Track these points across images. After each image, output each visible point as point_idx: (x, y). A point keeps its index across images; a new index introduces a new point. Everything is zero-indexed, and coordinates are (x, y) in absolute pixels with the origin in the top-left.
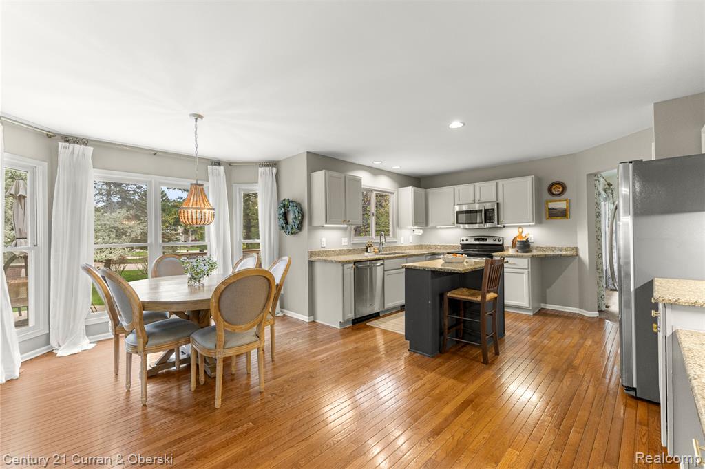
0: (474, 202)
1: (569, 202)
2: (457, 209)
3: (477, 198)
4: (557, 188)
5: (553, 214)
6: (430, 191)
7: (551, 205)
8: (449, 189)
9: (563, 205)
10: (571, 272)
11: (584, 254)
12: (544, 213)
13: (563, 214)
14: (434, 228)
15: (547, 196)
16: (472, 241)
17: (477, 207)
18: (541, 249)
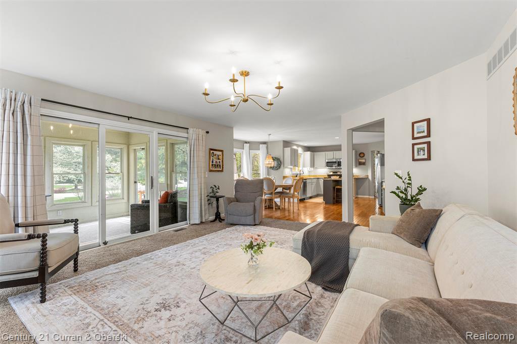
0: (333, 159)
1: (365, 159)
2: (327, 161)
3: (335, 157)
4: (362, 155)
5: (361, 164)
6: (316, 154)
7: (360, 161)
8: (324, 153)
9: (364, 161)
10: (366, 184)
11: (370, 178)
12: (358, 164)
13: (364, 164)
14: (316, 168)
15: (359, 157)
16: (331, 173)
17: (334, 161)
18: (357, 176)
